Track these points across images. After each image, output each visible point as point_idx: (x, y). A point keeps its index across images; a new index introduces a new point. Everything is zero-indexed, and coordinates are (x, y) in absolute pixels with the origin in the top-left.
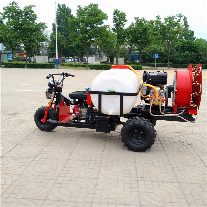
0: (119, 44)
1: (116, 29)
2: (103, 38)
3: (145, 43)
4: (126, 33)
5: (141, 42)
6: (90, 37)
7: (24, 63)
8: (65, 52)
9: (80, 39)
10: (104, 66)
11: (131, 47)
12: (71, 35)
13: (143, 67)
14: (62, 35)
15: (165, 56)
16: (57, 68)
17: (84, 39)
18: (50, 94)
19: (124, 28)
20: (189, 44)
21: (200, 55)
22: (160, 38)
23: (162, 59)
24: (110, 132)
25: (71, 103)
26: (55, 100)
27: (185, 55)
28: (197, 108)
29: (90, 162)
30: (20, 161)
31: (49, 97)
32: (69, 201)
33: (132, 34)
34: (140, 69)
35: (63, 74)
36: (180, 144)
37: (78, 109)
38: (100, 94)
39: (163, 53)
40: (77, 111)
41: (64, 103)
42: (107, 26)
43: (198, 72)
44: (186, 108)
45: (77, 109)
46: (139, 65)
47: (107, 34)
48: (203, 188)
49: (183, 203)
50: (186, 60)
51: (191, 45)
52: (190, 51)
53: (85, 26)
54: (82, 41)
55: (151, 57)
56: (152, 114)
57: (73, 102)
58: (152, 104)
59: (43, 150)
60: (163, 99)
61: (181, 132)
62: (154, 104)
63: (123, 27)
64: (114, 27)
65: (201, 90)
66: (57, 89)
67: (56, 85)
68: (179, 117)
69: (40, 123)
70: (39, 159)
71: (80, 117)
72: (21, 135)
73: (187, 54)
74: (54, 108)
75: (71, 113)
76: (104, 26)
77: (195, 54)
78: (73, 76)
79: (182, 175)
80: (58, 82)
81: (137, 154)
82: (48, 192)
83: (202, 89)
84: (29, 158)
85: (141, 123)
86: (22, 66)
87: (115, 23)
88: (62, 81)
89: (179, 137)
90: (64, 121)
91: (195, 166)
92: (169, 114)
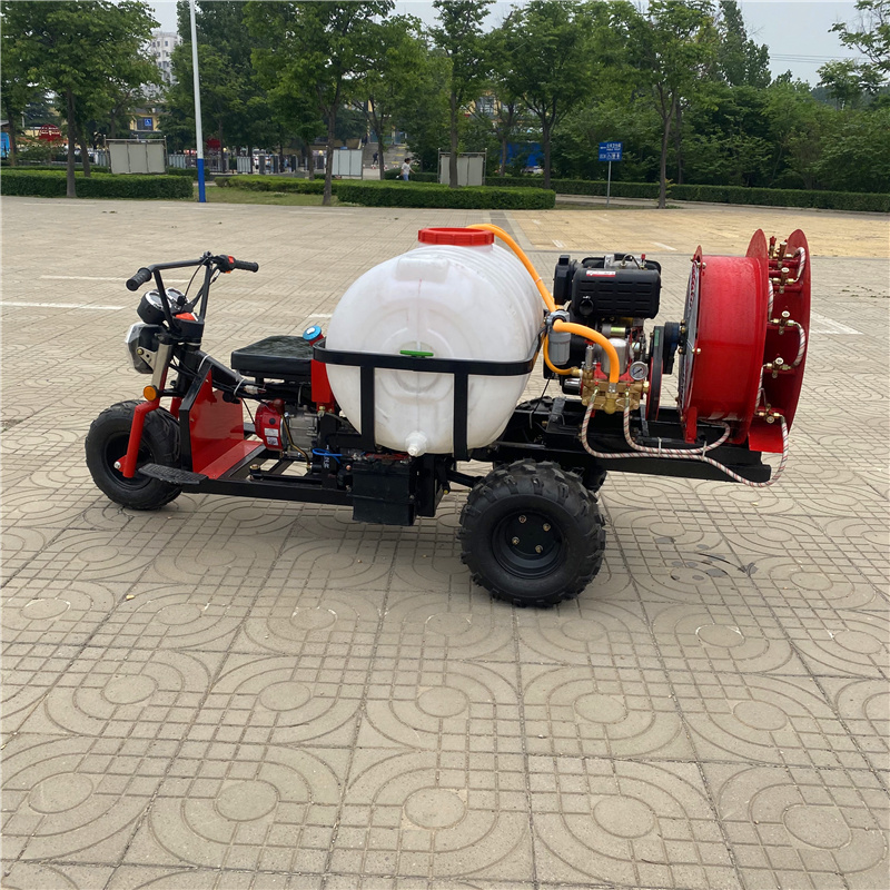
0: (460, 97)
1: (446, 33)
2: (394, 70)
3: (569, 97)
4: (487, 52)
5: (552, 91)
6: (340, 68)
7: (62, 174)
8: (235, 127)
9: (297, 76)
10: (397, 190)
11: (511, 110)
12: (258, 59)
13: (559, 198)
14: (221, 56)
15: (648, 151)
16: (202, 199)
17: (311, 73)
18: (147, 351)
19: (480, 31)
20: (746, 104)
21: (787, 152)
22: (629, 75)
23: (637, 163)
24: (411, 523)
25: (245, 392)
26: (173, 375)
27: (729, 150)
28: (784, 425)
29: (323, 662)
30: (17, 660)
31: (145, 366)
32: (227, 870)
33: (514, 56)
34: (547, 208)
35: (207, 260)
36: (707, 567)
37: (276, 417)
38: (369, 365)
39: (639, 139)
40: (273, 425)
41: (214, 390)
42: (411, 23)
43: (794, 267)
44: (736, 419)
45: (272, 417)
46: (541, 191)
47: (411, 54)
48: (802, 788)
49: (718, 865)
50: (730, 170)
51: (753, 106)
52: (750, 132)
53: (317, 20)
54: (304, 84)
55: (591, 155)
56: (590, 451)
57: (251, 387)
58: (591, 407)
59: (120, 602)
60: (638, 386)
61: (710, 509)
62: (600, 408)
63: (478, 26)
64: (441, 25)
65: (801, 351)
66: (181, 330)
67: (175, 314)
68: (705, 462)
69: (111, 477)
70: (101, 651)
71: (286, 450)
72: (29, 527)
73: (737, 146)
74: (169, 409)
75: (245, 428)
76: (398, 19)
77: (770, 144)
78: (254, 268)
79: (711, 719)
80: (182, 300)
81: (526, 617)
82: (131, 823)
83: (806, 346)
84: (58, 645)
85: (545, 492)
86: (53, 189)
87: (441, 8)
88: (204, 292)
89: (700, 534)
90: (213, 472)
91: (763, 674)
92: (664, 450)
